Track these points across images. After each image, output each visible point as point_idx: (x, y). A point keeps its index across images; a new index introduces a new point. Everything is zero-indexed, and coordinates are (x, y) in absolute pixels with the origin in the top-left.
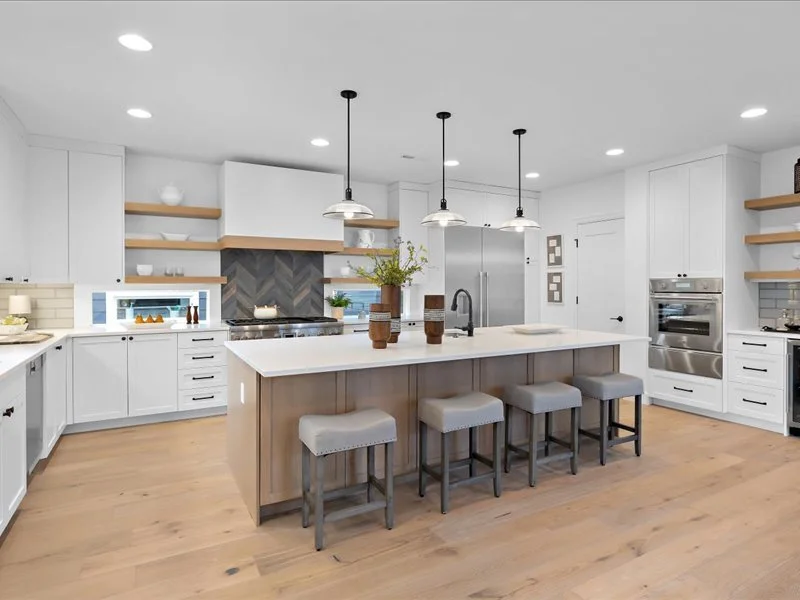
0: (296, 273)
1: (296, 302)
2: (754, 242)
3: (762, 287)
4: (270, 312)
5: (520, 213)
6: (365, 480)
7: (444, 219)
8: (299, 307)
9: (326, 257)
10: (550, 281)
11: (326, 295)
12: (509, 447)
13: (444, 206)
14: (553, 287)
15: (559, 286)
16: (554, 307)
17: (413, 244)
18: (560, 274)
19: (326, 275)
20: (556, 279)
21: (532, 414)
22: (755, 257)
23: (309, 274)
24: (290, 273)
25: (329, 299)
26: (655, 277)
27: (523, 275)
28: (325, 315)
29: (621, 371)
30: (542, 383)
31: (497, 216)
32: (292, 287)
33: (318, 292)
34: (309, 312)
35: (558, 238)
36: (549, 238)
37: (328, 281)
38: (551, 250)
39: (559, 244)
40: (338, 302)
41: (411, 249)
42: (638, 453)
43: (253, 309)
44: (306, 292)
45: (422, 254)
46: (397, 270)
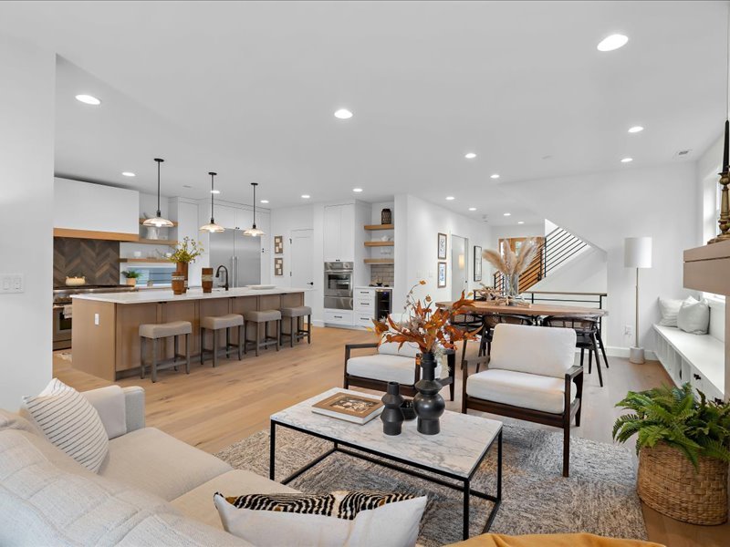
0: (98, 254)
1: (98, 274)
2: (369, 245)
3: (372, 266)
4: (81, 281)
5: (254, 227)
6: (173, 356)
7: (213, 229)
8: (102, 277)
9: (121, 244)
10: (276, 263)
11: (121, 270)
12: (247, 341)
13: (212, 222)
14: (278, 266)
15: (281, 266)
16: (279, 278)
17: (196, 241)
18: (281, 259)
19: (121, 257)
20: (280, 262)
21: (257, 323)
22: (370, 252)
23: (108, 255)
24: (93, 254)
25: (124, 273)
26: (326, 261)
27: (260, 259)
28: (121, 284)
29: (305, 305)
30: (263, 311)
31: (243, 223)
32: (94, 264)
33: (115, 268)
34: (108, 281)
35: (281, 238)
36: (276, 238)
37: (125, 260)
38: (277, 245)
39: (281, 241)
40: (131, 275)
41: (193, 244)
42: (309, 342)
43: (65, 279)
44: (106, 268)
45: (200, 247)
46: (185, 254)
